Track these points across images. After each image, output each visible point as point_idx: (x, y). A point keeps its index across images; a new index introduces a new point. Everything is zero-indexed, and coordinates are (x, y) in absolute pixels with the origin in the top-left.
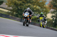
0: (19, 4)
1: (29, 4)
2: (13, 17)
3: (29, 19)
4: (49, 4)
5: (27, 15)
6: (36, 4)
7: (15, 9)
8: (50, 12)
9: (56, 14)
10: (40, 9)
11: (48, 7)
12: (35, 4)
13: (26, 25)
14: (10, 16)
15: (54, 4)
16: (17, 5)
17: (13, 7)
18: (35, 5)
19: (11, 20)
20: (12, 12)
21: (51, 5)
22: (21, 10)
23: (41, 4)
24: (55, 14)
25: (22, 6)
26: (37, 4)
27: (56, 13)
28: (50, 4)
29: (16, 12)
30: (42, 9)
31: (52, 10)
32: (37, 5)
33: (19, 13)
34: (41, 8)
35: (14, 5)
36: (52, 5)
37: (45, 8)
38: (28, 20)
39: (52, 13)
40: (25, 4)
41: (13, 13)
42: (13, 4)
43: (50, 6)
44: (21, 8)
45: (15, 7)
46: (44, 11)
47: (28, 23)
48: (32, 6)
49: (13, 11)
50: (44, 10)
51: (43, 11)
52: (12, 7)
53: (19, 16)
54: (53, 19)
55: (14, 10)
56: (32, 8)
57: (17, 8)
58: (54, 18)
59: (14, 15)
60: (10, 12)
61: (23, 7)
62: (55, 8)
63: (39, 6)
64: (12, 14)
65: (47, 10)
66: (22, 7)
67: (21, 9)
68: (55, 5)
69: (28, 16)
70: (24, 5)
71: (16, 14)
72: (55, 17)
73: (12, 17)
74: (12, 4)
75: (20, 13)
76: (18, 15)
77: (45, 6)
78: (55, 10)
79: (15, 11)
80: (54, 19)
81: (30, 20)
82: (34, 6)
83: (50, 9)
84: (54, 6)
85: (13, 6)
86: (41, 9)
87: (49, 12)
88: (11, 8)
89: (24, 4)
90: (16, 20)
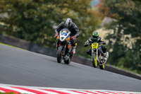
0: (26, 5)
1: (49, 6)
2: (12, 37)
3: (70, 46)
4: (98, 5)
5: (65, 37)
6: (67, 5)
7: (16, 17)
8: (102, 24)
9: (117, 31)
10: (77, 18)
11: (98, 12)
12: (65, 4)
13: (63, 61)
14: (4, 34)
15: (112, 6)
16: (20, 8)
17: (11, 14)
18: (66, 7)
19: (6, 45)
20: (9, 25)
21: (104, 6)
22: (31, 20)
23: (80, 4)
24: (115, 30)
25: (33, 10)
26: (70, 5)
27: (117, 29)
28: (102, 4)
29: (19, 26)
30: (82, 18)
31: (107, 20)
32: (69, 8)
33: (24, 28)
34: (81, 15)
35: (14, 9)
36: (108, 8)
37: (90, 14)
38: (67, 49)
39: (108, 27)
40: (40, 5)
41: (11, 27)
42: (12, 5)
43: (103, 11)
44: (29, 14)
45: (15, 14)
46: (86, 22)
47: (67, 57)
48: (57, 10)
49: (12, 24)
50: (88, 19)
51: (85, 24)
52: (9, 13)
53: (26, 35)
54: (110, 42)
55: (14, 21)
56: (57, 14)
57: (20, 17)
58: (111, 40)
59: (14, 34)
60: (4, 26)
61: (35, 12)
62: (114, 15)
63: (76, 10)
64: (9, 31)
65: (95, 20)
66: (33, 13)
67: (30, 17)
68: (114, 7)
69: (69, 38)
70: (38, 8)
71: (19, 29)
72: (114, 38)
73: (8, 38)
74: (7, 6)
75: (27, 27)
76: (24, 32)
77: (89, 10)
78: (115, 20)
79: (15, 24)
80: (112, 44)
81: (73, 48)
82: (61, 9)
83: (103, 19)
84: (111, 9)
85: (10, 10)
86: (79, 17)
87: (99, 24)
88: (6, 15)
89: (37, 4)
90: (18, 45)
